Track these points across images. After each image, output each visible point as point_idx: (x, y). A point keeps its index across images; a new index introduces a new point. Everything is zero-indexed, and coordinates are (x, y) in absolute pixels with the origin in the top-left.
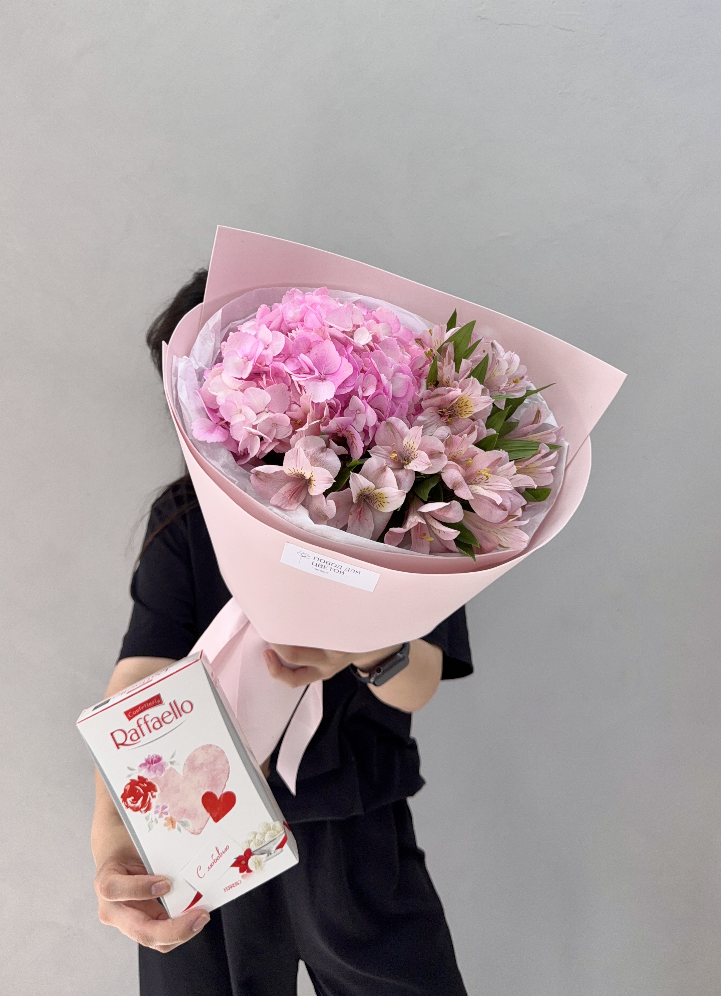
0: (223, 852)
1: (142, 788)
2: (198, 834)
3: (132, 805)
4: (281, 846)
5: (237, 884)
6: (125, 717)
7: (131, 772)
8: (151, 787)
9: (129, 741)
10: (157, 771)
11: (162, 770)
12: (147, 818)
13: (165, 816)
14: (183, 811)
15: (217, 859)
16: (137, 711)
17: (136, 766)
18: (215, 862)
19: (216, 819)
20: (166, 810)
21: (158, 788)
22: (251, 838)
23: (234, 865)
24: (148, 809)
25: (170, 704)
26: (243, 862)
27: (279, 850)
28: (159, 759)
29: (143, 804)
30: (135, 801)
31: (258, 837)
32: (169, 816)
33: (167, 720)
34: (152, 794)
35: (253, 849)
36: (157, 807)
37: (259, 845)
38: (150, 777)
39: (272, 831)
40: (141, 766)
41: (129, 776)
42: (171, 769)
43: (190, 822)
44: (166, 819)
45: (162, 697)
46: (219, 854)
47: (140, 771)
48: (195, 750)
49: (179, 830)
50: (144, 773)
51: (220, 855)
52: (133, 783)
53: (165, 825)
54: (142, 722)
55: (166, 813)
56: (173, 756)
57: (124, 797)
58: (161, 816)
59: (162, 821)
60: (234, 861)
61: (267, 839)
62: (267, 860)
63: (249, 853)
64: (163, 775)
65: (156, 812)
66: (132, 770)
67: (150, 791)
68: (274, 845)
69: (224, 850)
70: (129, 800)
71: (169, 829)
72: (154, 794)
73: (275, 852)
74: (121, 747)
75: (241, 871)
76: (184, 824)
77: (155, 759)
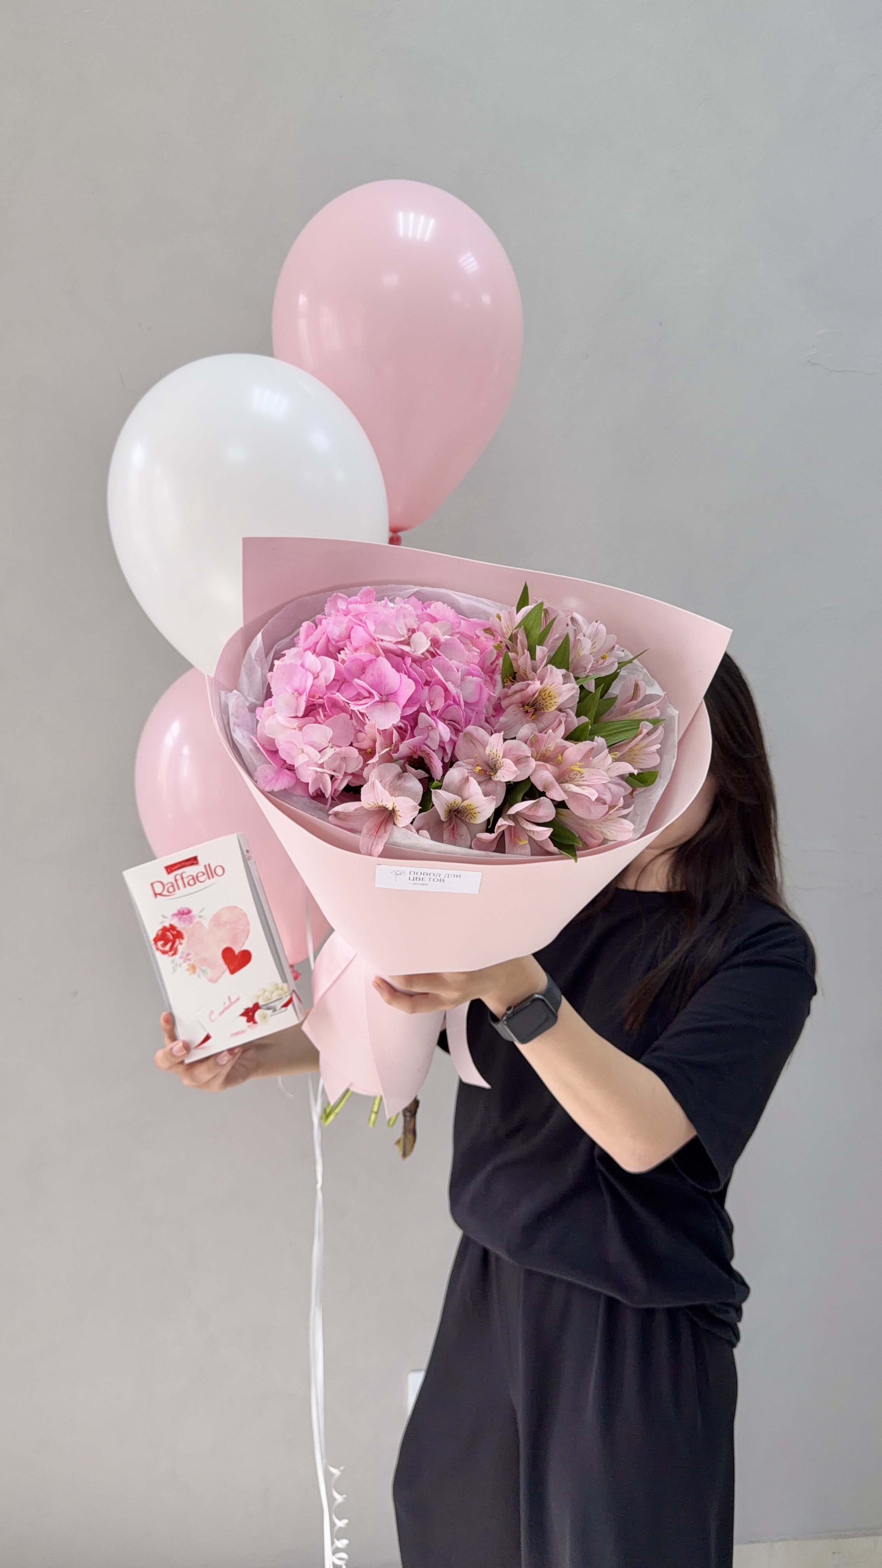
0: (235, 1002)
1: (172, 935)
2: (215, 982)
3: (161, 948)
4: (286, 1005)
5: (243, 1032)
6: (164, 872)
7: (164, 919)
8: (179, 935)
9: (165, 893)
10: (187, 922)
11: (191, 921)
12: (173, 961)
13: (188, 962)
14: (204, 961)
15: (229, 1007)
16: (176, 867)
17: (169, 914)
18: (226, 1009)
19: (233, 972)
20: (190, 957)
21: (185, 936)
22: (260, 993)
23: (243, 1015)
24: (175, 954)
25: (205, 866)
26: (251, 1014)
27: (284, 1009)
28: (189, 912)
29: (171, 948)
30: (164, 945)
31: (267, 994)
32: (191, 962)
33: (201, 879)
34: (180, 941)
35: (261, 1003)
36: (183, 953)
37: (266, 1001)
38: (180, 926)
39: (280, 991)
40: (174, 915)
41: (162, 922)
42: (198, 922)
43: (209, 971)
44: (189, 965)
45: (199, 859)
46: (231, 1002)
47: (172, 920)
48: (222, 909)
49: (199, 975)
50: (175, 922)
51: (231, 1004)
52: (165, 929)
53: (188, 970)
54: (178, 877)
55: (189, 960)
56: (202, 911)
57: (156, 940)
58: (185, 962)
59: (185, 966)
60: (242, 1011)
61: (275, 997)
62: (272, 1015)
63: (256, 1007)
64: (191, 926)
65: (181, 957)
66: (164, 917)
67: (178, 938)
68: (280, 1003)
69: (235, 1000)
70: (160, 943)
71: (190, 974)
72: (182, 941)
73: (280, 1009)
74: (159, 897)
75: (248, 1021)
76: (204, 972)
77: (186, 911)
